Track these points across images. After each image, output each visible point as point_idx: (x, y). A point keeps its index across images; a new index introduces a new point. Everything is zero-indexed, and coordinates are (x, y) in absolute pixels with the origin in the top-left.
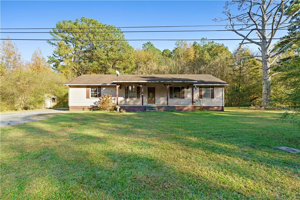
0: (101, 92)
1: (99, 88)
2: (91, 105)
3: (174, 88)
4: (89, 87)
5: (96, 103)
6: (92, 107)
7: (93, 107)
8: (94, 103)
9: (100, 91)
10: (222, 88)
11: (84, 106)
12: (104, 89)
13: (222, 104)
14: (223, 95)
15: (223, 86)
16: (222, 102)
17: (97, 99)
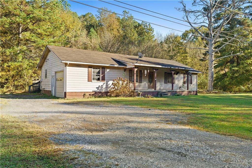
0: (105, 75)
1: (103, 69)
2: (94, 90)
3: (168, 73)
4: (91, 67)
5: (99, 87)
6: (94, 93)
7: (96, 92)
8: (97, 88)
9: (103, 73)
10: (196, 76)
11: (85, 92)
12: (108, 70)
13: (196, 89)
14: (197, 81)
15: (196, 74)
16: (196, 87)
17: (100, 83)
